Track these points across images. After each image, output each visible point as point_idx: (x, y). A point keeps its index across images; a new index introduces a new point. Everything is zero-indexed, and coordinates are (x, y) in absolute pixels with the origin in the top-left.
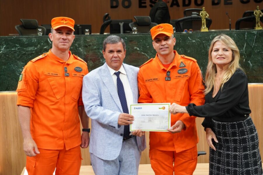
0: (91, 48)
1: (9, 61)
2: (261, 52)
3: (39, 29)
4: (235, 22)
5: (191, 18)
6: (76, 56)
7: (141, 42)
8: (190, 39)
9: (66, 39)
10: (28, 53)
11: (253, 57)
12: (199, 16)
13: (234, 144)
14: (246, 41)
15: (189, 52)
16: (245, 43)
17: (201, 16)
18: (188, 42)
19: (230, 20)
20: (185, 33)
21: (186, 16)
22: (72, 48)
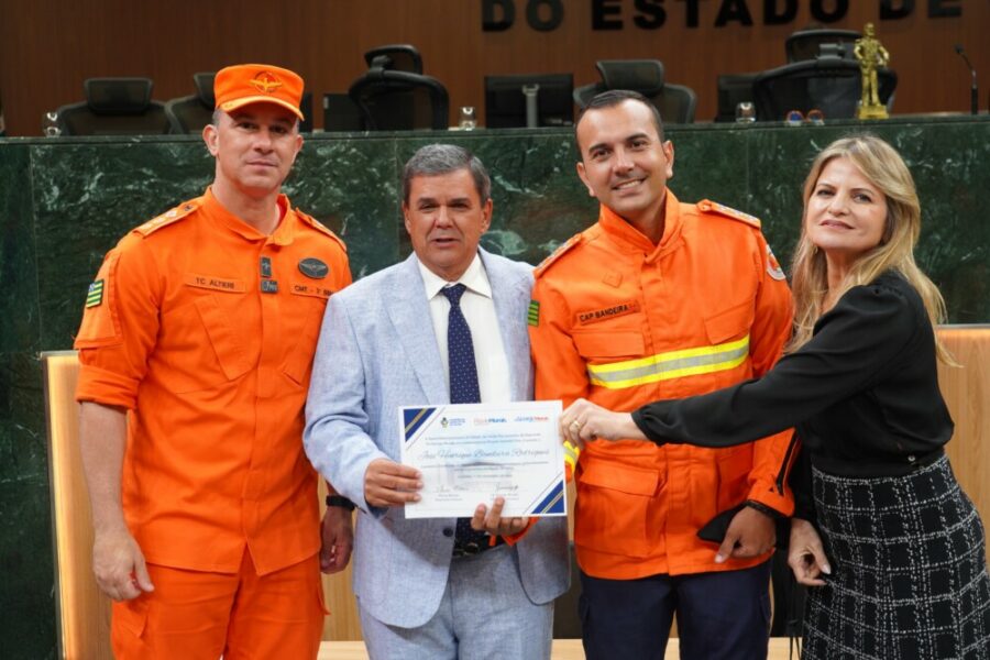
1: (114, 233)
5: (816, 68)
6: (306, 217)
9: (270, 151)
12: (847, 60)
13: (865, 563)
17: (860, 57)
19: (974, 74)
20: (797, 123)
21: (796, 61)
22: (356, 182)
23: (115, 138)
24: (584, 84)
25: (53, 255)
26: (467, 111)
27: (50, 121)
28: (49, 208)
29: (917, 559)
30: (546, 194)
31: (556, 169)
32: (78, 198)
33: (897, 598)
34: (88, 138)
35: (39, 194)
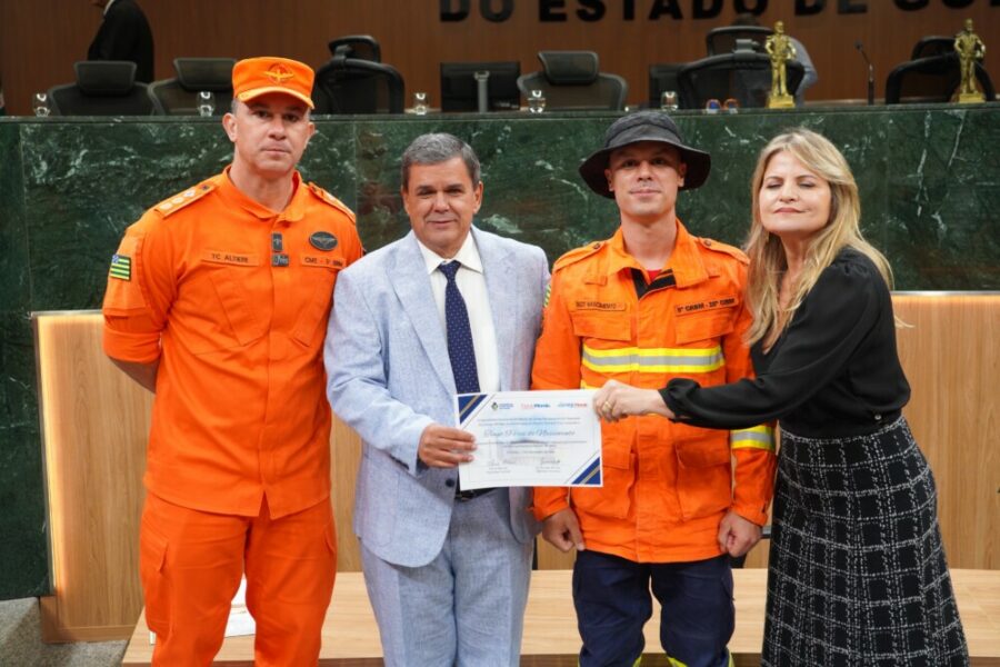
0: (384, 161)
1: (98, 205)
2: (978, 184)
3: (202, 94)
4: (886, 75)
5: (733, 60)
6: (318, 191)
7: (559, 142)
8: (731, 134)
9: (284, 138)
10: (167, 177)
11: (951, 200)
12: (761, 55)
13: (836, 514)
14: (929, 144)
15: (726, 178)
16: (925, 151)
17: (770, 51)
18: (725, 147)
19: (871, 68)
20: (714, 111)
21: (715, 54)
22: (318, 160)
23: (98, 118)
24: (528, 73)
25: (42, 224)
26: (420, 97)
27: (39, 101)
28: (38, 182)
29: (885, 509)
30: (490, 173)
31: (499, 151)
32: (65, 172)
33: (867, 544)
34: (74, 118)
35: (29, 169)
